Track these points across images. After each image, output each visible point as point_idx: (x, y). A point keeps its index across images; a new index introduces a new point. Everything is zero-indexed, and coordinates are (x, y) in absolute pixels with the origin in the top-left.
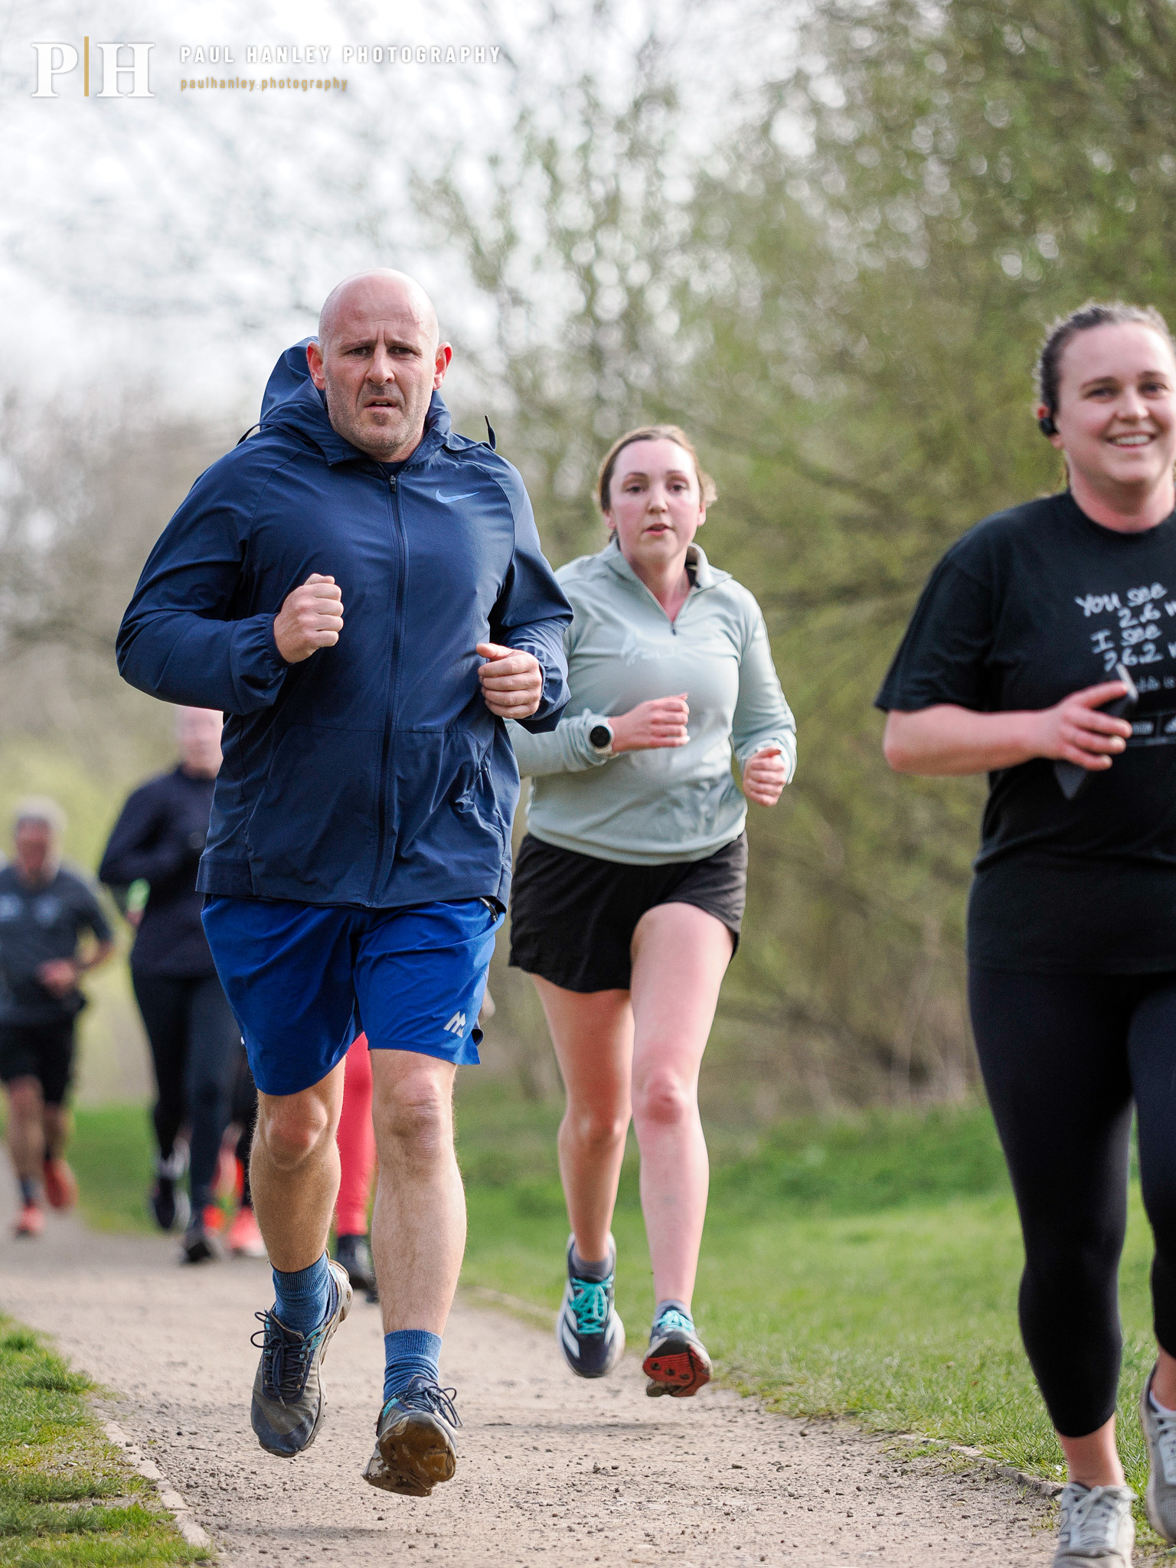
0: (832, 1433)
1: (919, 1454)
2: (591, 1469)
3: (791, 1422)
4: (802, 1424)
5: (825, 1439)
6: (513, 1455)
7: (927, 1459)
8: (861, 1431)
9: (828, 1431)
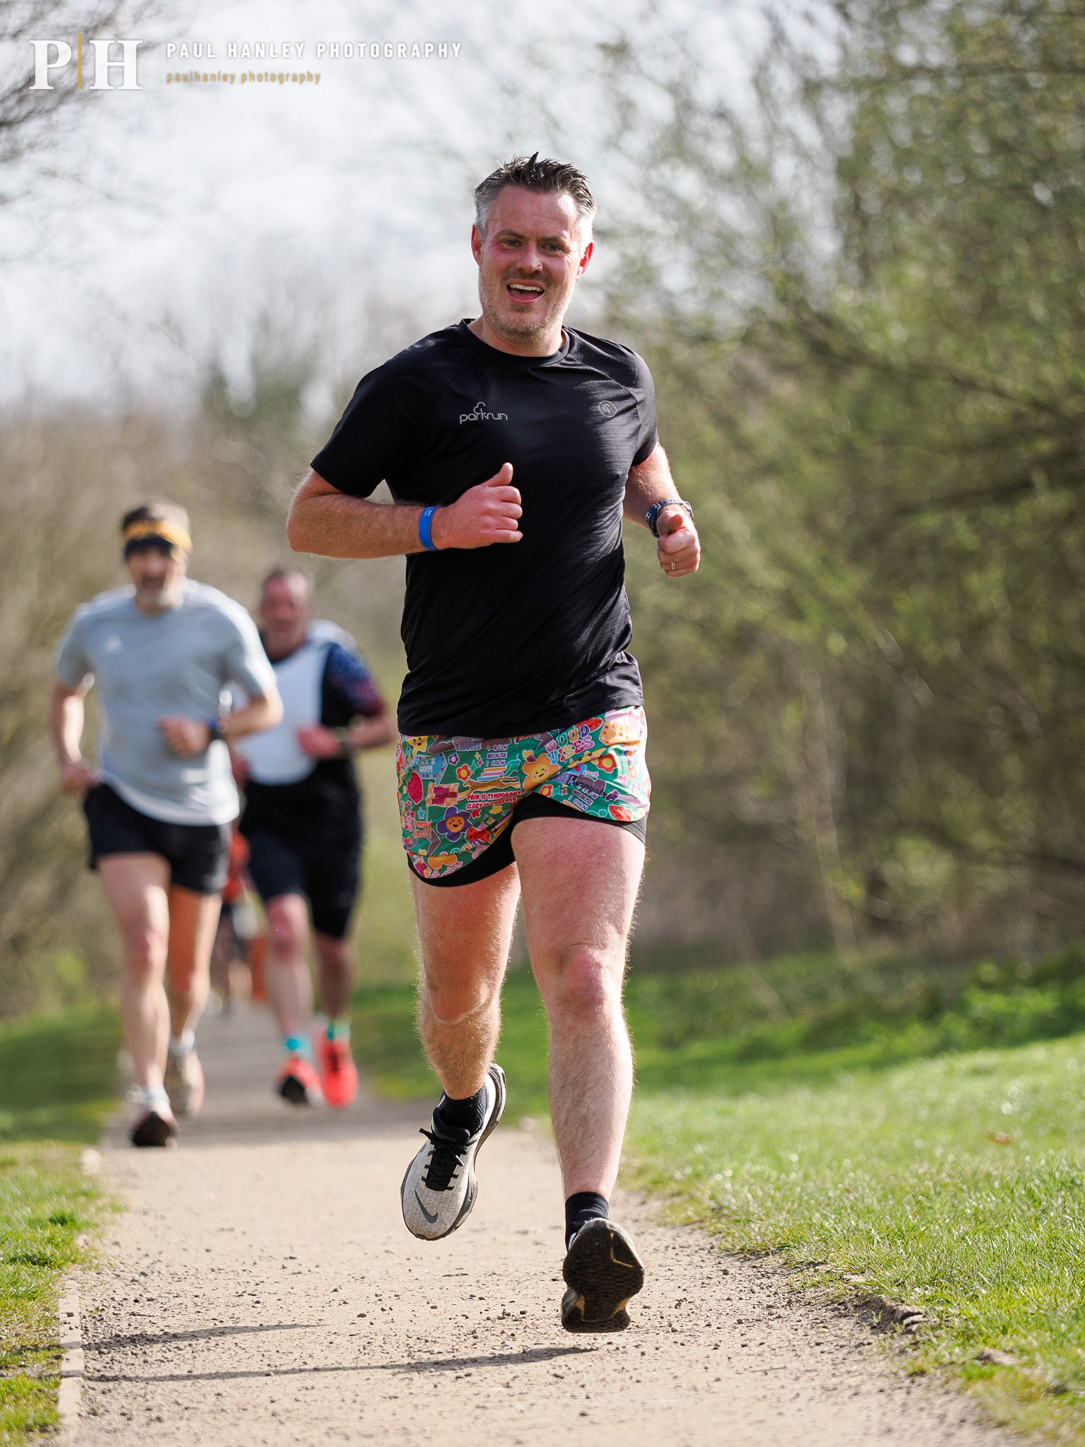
0: (760, 1267)
1: (813, 1285)
2: (501, 1315)
3: (731, 1259)
4: (738, 1260)
5: (750, 1274)
6: (438, 1306)
7: (818, 1290)
8: (784, 1264)
9: (757, 1265)
